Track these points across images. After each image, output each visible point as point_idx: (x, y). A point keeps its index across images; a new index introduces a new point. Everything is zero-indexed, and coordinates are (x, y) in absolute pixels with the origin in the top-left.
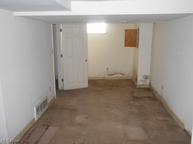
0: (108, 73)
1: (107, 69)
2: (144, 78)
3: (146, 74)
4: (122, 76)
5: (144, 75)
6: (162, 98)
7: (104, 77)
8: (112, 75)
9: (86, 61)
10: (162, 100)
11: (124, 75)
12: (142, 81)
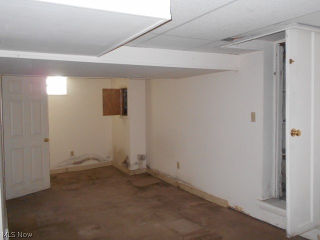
0: (73, 161)
1: (72, 153)
2: (139, 160)
3: (141, 154)
4: (96, 162)
5: (139, 155)
6: (179, 180)
7: (67, 169)
8: (81, 162)
9: (46, 141)
10: (181, 182)
11: (100, 161)
12: (136, 163)
